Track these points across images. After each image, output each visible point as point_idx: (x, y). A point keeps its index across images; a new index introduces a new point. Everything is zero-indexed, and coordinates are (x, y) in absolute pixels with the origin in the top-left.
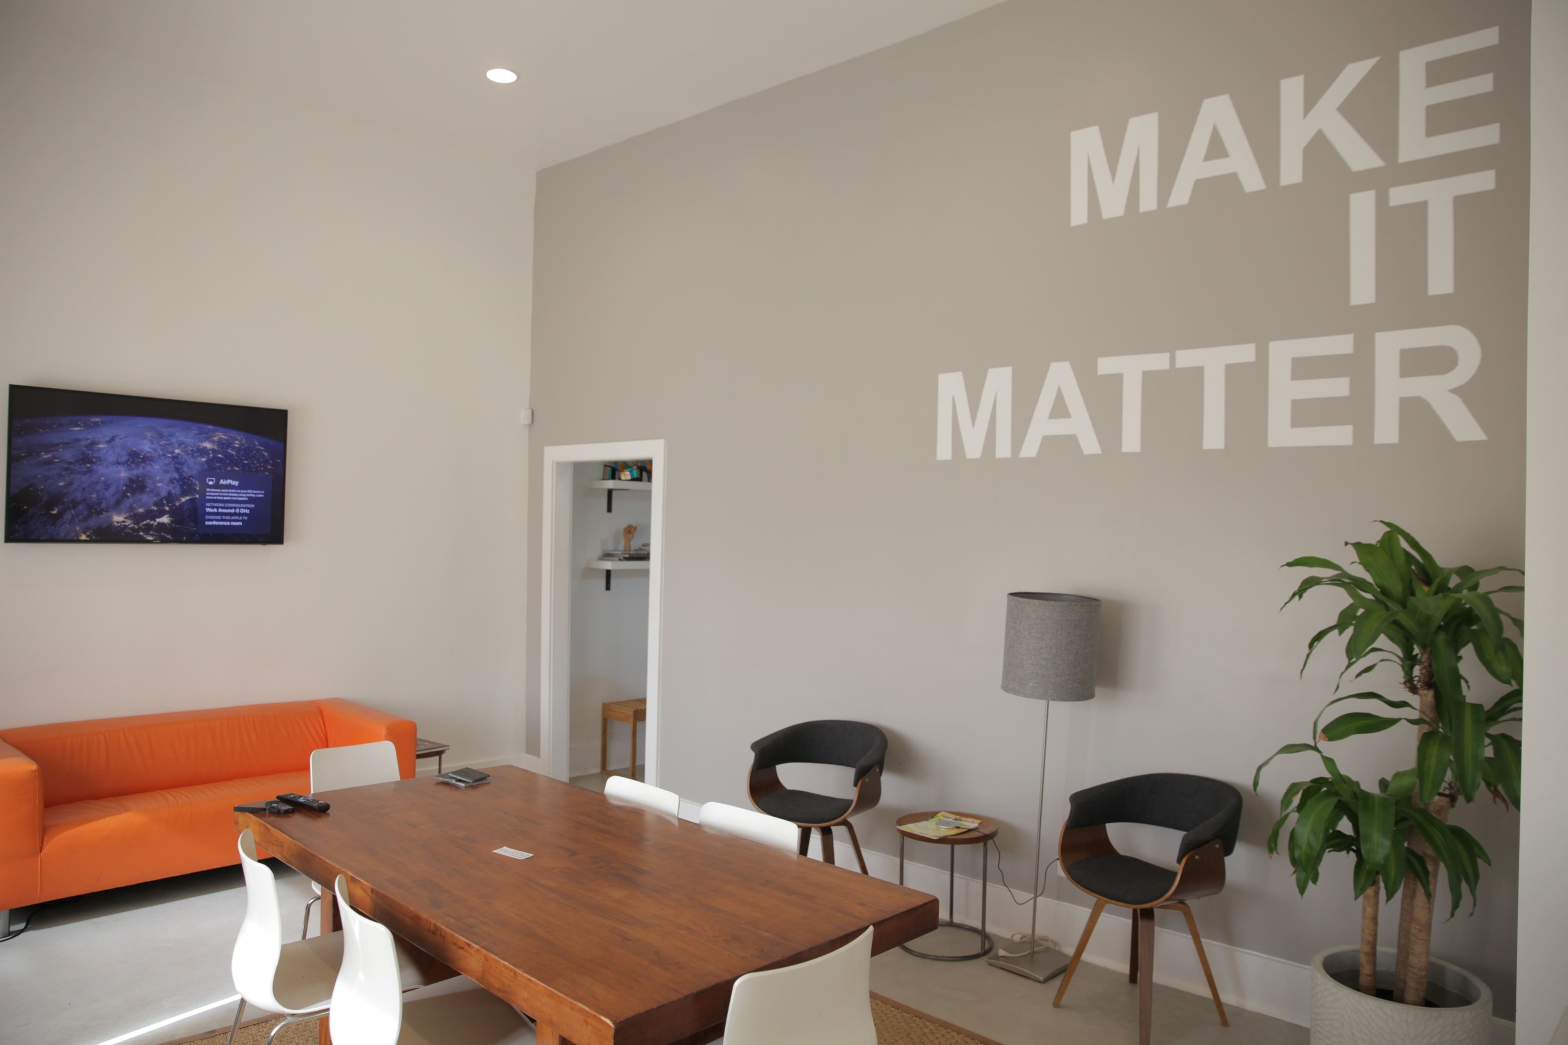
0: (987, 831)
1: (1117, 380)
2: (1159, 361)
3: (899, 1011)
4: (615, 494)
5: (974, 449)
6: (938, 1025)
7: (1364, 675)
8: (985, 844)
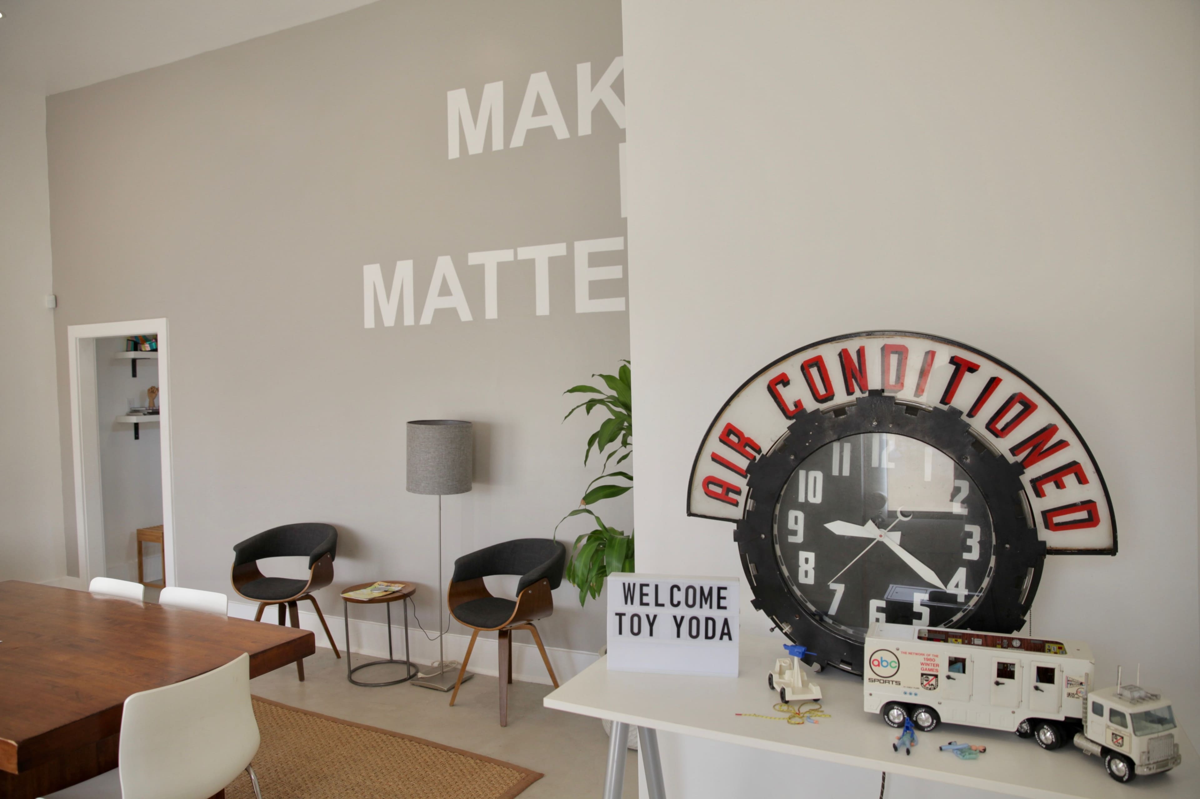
0: (405, 591)
1: (480, 269)
2: (507, 255)
3: (336, 724)
4: (138, 362)
5: (389, 321)
6: (363, 729)
7: (623, 461)
8: (405, 601)
